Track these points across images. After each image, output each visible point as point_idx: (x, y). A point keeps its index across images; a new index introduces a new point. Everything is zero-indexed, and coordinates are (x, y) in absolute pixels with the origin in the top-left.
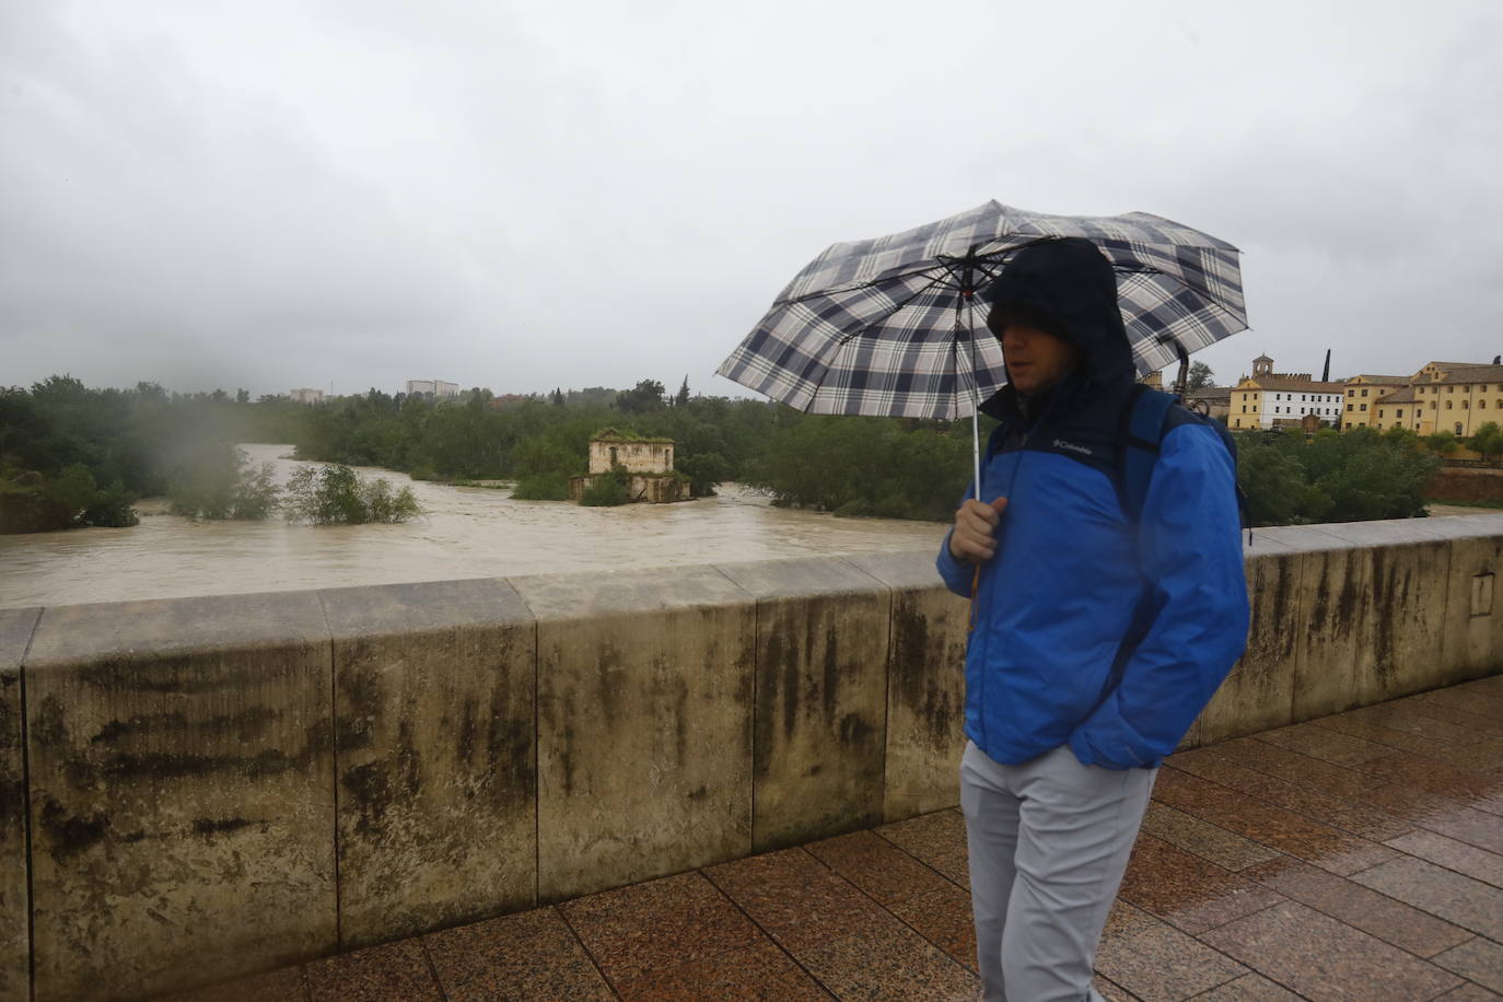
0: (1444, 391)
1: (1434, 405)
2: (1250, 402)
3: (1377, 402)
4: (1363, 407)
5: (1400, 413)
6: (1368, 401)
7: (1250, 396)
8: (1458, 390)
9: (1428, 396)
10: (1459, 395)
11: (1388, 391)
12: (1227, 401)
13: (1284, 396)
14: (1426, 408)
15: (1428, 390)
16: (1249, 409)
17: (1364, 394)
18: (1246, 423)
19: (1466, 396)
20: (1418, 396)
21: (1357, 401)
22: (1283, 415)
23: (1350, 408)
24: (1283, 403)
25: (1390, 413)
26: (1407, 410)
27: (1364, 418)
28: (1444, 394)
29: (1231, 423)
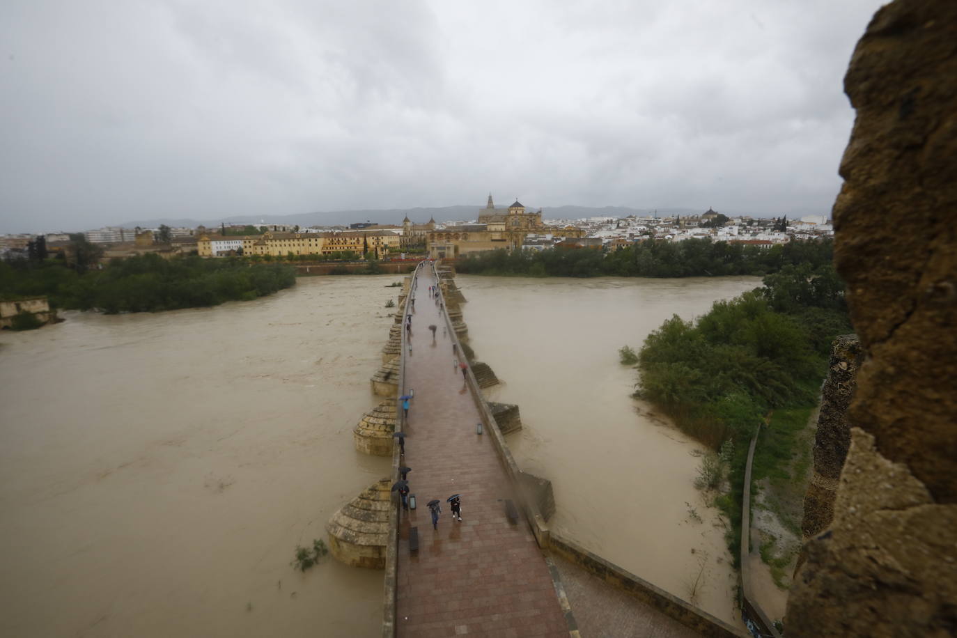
0: (274, 241)
1: (272, 246)
2: (207, 245)
3: (255, 245)
4: (250, 247)
5: (262, 248)
6: (251, 244)
7: (206, 243)
8: (278, 241)
9: (269, 243)
10: (278, 243)
11: (256, 241)
12: (196, 245)
13: (218, 242)
14: (269, 247)
15: (269, 241)
16: (207, 248)
17: (250, 242)
18: (207, 253)
19: (280, 243)
20: (266, 243)
21: (248, 244)
22: (219, 250)
23: (246, 247)
24: (219, 245)
25: (259, 248)
26: (263, 247)
27: (251, 250)
28: (274, 243)
29: (200, 253)
